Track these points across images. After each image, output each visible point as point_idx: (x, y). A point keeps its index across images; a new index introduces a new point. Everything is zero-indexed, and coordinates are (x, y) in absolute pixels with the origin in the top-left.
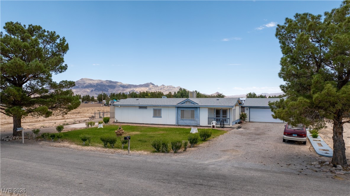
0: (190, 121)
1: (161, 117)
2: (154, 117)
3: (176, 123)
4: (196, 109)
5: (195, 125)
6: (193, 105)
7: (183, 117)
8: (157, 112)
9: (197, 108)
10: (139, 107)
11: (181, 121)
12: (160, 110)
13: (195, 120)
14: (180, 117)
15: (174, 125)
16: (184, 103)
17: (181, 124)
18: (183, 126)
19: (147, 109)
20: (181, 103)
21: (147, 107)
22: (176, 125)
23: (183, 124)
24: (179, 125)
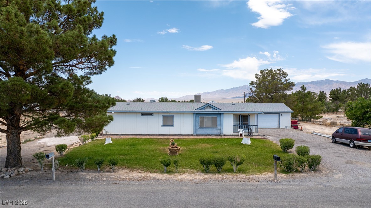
0: (212, 130)
1: (173, 126)
2: (163, 126)
3: (194, 132)
4: (219, 116)
5: (217, 134)
6: (215, 111)
7: (202, 124)
8: (168, 119)
9: (220, 114)
10: (142, 113)
11: (200, 130)
12: (172, 117)
13: (218, 128)
14: (198, 126)
15: (192, 135)
16: (203, 109)
17: (200, 134)
18: (202, 135)
19: (153, 116)
20: (200, 109)
21: (153, 113)
22: (194, 135)
23: (202, 134)
24: (197, 135)
